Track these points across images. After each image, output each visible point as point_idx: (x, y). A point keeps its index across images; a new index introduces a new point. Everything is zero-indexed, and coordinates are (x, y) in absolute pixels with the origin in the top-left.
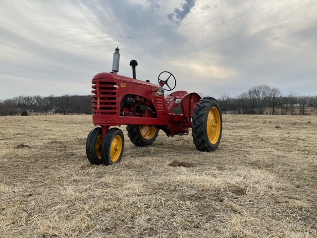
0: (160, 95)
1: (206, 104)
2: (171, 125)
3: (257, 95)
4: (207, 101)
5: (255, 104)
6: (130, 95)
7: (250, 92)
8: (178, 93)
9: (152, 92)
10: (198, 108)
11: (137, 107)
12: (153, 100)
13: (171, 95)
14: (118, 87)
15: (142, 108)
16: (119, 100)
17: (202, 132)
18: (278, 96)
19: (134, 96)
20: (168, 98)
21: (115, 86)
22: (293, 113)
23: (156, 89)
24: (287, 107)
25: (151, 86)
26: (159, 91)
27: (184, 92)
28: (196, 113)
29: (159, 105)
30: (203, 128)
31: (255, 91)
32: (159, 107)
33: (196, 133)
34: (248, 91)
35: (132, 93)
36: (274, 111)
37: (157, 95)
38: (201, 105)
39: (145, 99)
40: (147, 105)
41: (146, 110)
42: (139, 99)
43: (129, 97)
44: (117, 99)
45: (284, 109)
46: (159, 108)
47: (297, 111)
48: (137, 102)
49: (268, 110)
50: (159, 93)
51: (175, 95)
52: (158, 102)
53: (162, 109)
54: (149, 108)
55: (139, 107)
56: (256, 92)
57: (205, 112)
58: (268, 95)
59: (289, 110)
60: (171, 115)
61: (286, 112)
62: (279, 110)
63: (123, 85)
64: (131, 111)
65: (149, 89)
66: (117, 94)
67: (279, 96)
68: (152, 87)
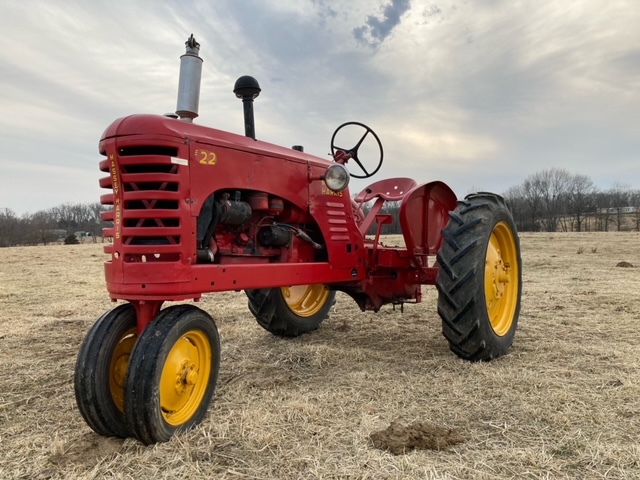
0: (336, 191)
1: (481, 215)
2: (371, 281)
3: (542, 191)
4: (483, 207)
5: (538, 210)
6: (232, 192)
7: (527, 185)
8: (388, 184)
9: (310, 180)
10: (455, 227)
11: (262, 229)
12: (313, 205)
13: (368, 191)
14: (184, 162)
15: (277, 231)
16: (190, 207)
17: (472, 304)
18: (587, 191)
19: (247, 195)
20: (362, 198)
21: (174, 160)
22: (623, 226)
23: (321, 172)
24: (608, 215)
25: (307, 162)
26: (332, 177)
27: (404, 183)
28: (451, 245)
29: (332, 221)
30: (475, 291)
31: (538, 182)
32: (335, 228)
33: (452, 306)
34: (523, 182)
35: (239, 184)
36: (579, 223)
37: (325, 191)
38: (465, 219)
39: (287, 204)
40: (293, 223)
41: (293, 238)
42: (265, 205)
43: (232, 199)
44: (185, 205)
45: (600, 219)
46: (332, 229)
47: (630, 221)
48: (259, 213)
49: (567, 221)
50: (333, 183)
51: (379, 191)
52: (330, 212)
53: (343, 233)
54: (301, 233)
55: (268, 229)
56: (541, 184)
57: (479, 240)
58: (565, 190)
59: (611, 220)
60: (370, 250)
61: (606, 225)
62: (591, 221)
63: (208, 159)
64: (240, 243)
65: (302, 173)
66: (182, 186)
67: (591, 191)
68: (309, 165)
